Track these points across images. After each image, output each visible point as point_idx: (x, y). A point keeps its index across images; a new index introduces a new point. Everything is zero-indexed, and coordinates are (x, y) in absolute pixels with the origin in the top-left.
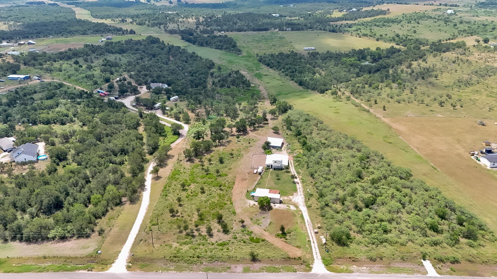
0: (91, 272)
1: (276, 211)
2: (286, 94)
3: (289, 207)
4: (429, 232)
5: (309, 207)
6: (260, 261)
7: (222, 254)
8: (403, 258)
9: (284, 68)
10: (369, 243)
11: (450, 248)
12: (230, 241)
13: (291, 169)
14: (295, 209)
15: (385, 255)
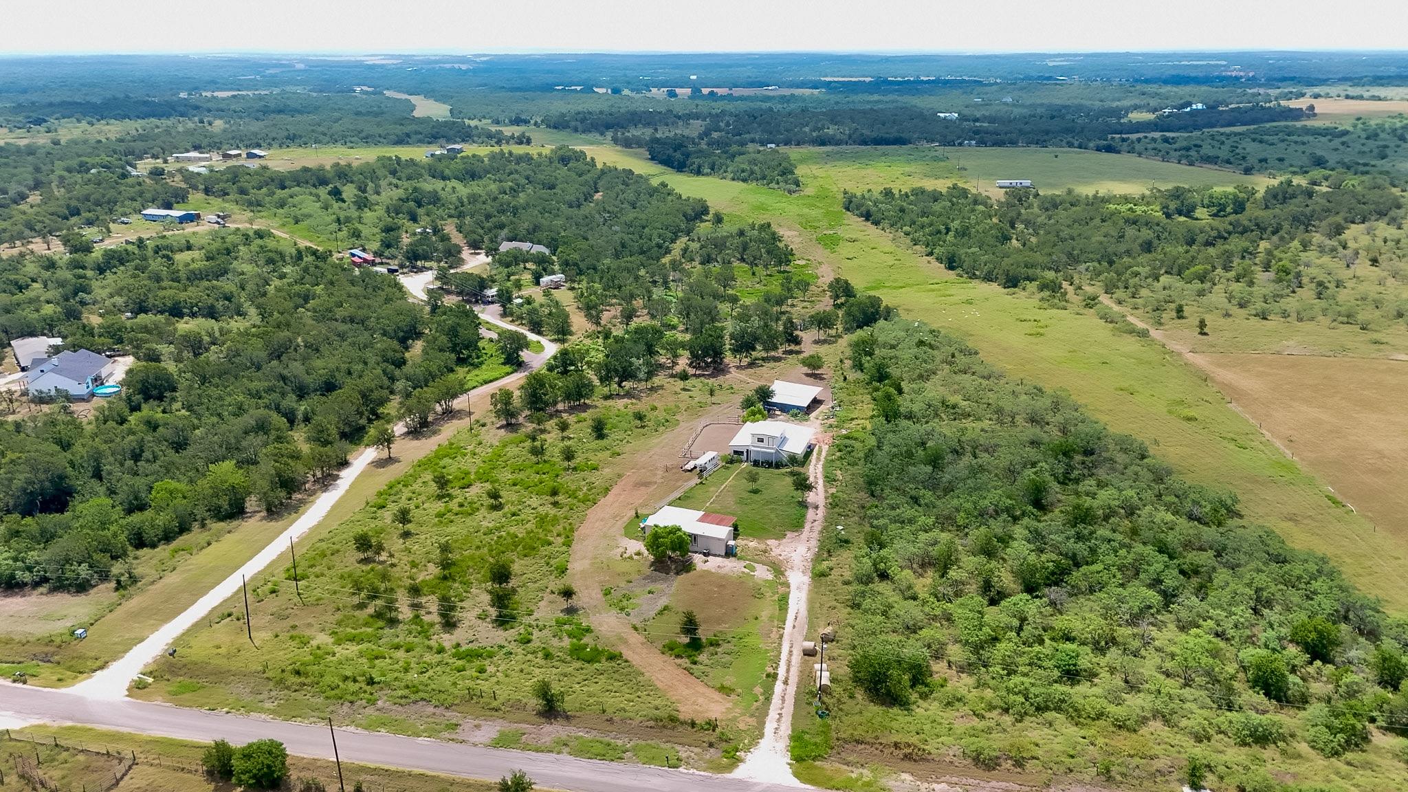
0: (20, 685)
1: (701, 576)
2: (895, 288)
3: (753, 569)
4: (1250, 697)
5: (820, 576)
6: (568, 718)
7: (455, 684)
8: (1108, 771)
9: (913, 223)
10: (991, 707)
11: (1320, 761)
12: (502, 647)
13: (811, 468)
14: (770, 577)
15: (1039, 752)
